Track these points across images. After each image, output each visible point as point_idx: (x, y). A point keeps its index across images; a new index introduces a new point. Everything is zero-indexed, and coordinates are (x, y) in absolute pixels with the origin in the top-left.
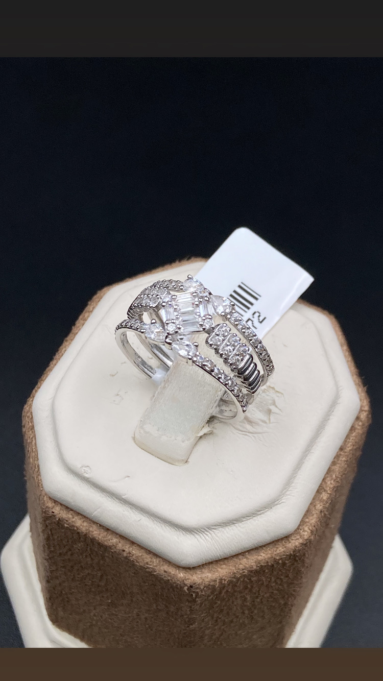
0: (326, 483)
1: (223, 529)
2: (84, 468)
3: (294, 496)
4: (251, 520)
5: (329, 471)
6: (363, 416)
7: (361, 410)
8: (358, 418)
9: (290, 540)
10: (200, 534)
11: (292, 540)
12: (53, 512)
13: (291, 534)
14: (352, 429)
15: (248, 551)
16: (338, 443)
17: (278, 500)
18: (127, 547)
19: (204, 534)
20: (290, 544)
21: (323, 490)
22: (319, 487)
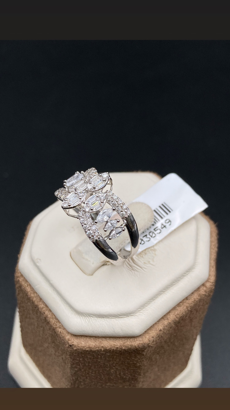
0: (170, 315)
1: (97, 319)
2: (38, 260)
3: (144, 314)
4: (114, 319)
5: (174, 308)
6: (208, 285)
7: (207, 281)
8: (203, 285)
9: (136, 339)
10: (83, 317)
11: (137, 340)
12: (19, 280)
13: (136, 337)
14: (198, 289)
15: (109, 337)
16: (185, 294)
17: (133, 313)
18: (47, 312)
19: (85, 318)
20: (135, 342)
21: (167, 318)
22: (165, 316)
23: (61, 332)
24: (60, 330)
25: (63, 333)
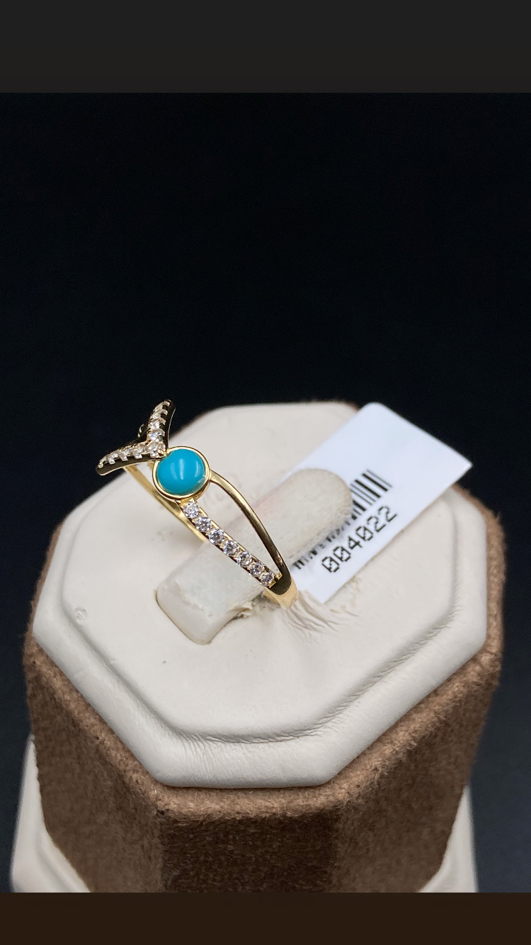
0: (397, 733)
1: (223, 745)
3: (336, 732)
4: (264, 744)
5: (405, 718)
6: (486, 659)
7: (484, 650)
8: (474, 659)
9: (317, 792)
10: (190, 742)
11: (320, 794)
12: (34, 662)
13: (319, 786)
14: (462, 670)
15: (253, 789)
18: (103, 735)
19: (195, 743)
20: (315, 799)
23: (137, 782)
24: (135, 776)
25: (143, 784)
